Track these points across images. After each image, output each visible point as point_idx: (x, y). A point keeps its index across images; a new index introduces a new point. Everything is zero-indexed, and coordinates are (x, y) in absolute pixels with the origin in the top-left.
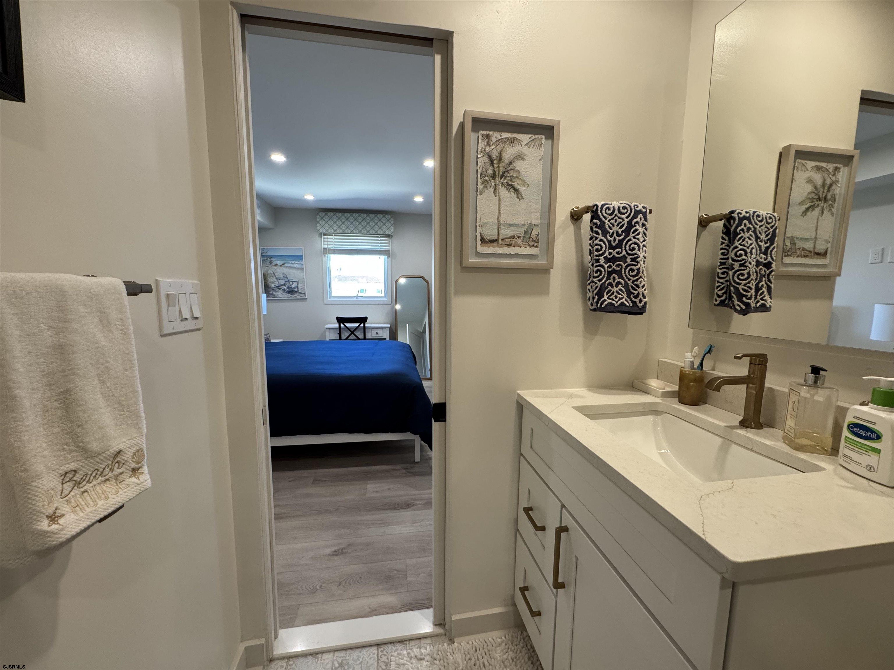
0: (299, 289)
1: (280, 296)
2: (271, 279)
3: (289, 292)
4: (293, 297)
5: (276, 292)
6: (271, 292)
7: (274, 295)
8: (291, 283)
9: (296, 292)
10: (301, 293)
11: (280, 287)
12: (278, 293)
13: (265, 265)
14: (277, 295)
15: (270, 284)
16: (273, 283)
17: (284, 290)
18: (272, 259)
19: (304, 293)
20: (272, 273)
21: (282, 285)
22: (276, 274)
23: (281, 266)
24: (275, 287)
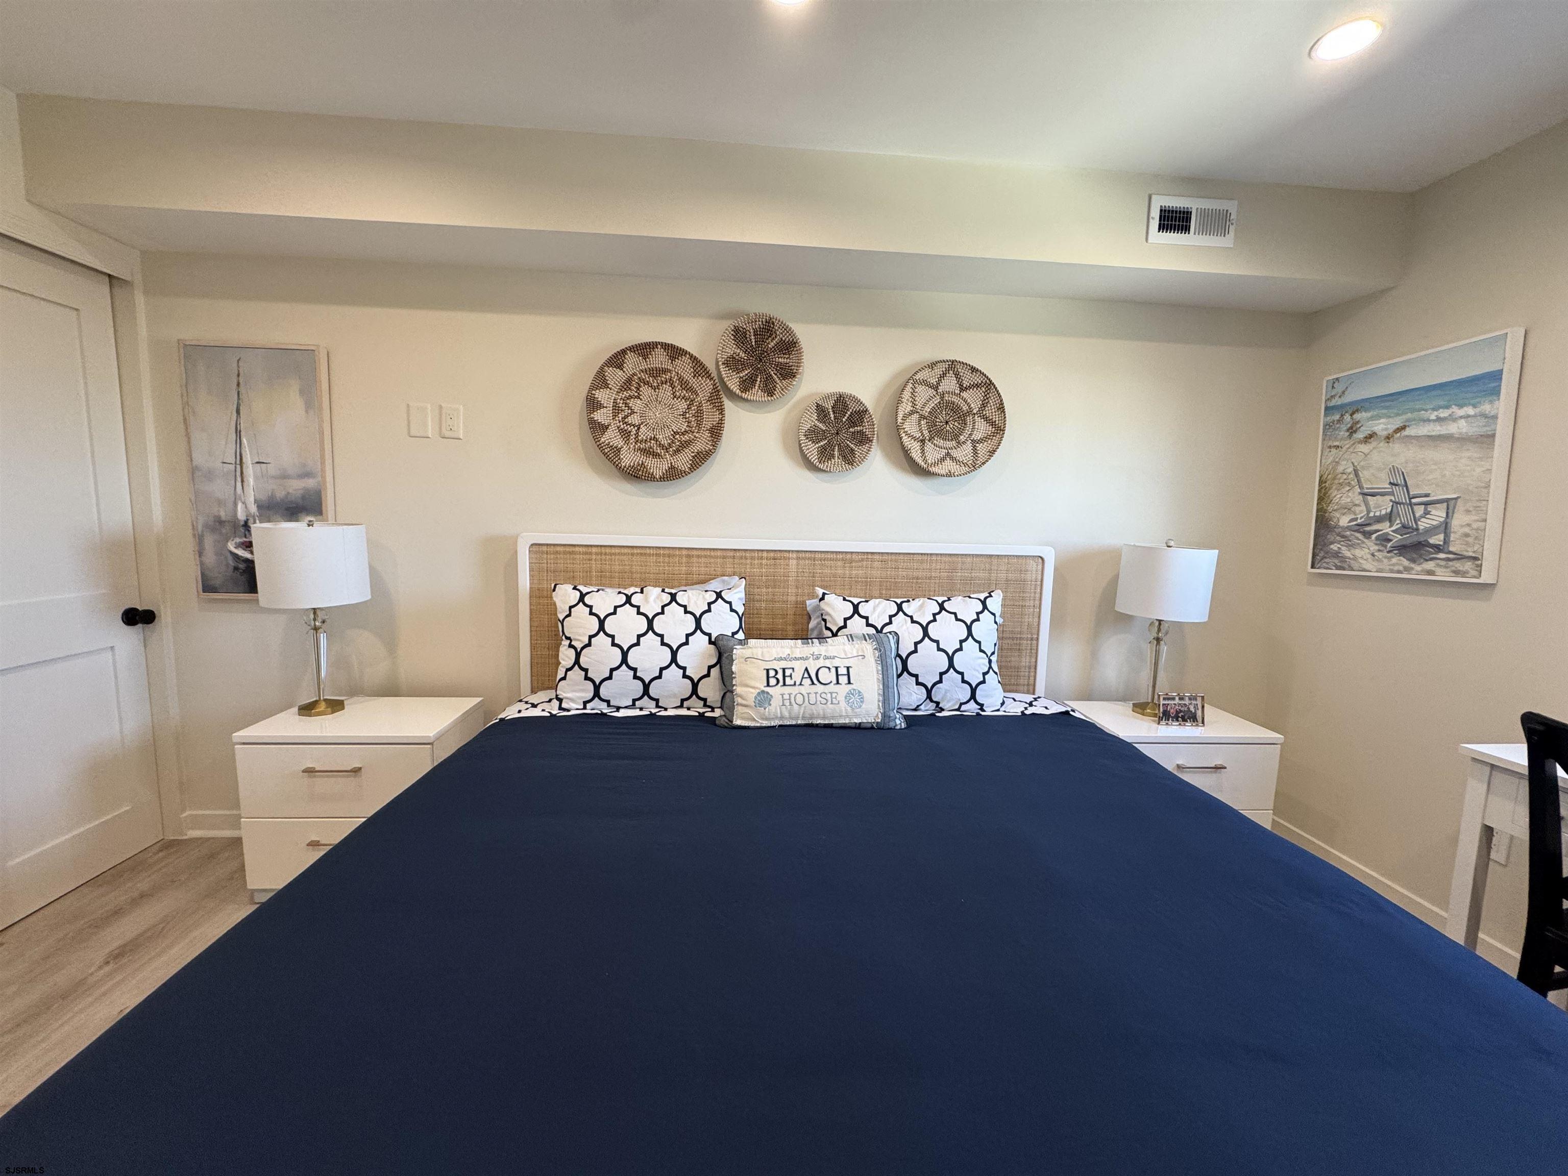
0: (1452, 537)
1: (1367, 566)
2: (1343, 497)
3: (1402, 549)
4: (1418, 571)
5: (1351, 546)
6: (1334, 547)
7: (1343, 559)
8: (1419, 511)
9: (1438, 548)
10: (1460, 557)
11: (1368, 529)
12: (1358, 552)
13: (1330, 443)
14: (1355, 558)
15: (1337, 515)
16: (1348, 509)
17: (1385, 539)
18: (1357, 416)
19: (1476, 559)
20: (1351, 469)
21: (1379, 520)
22: (1364, 475)
23: (1388, 438)
24: (1349, 528)
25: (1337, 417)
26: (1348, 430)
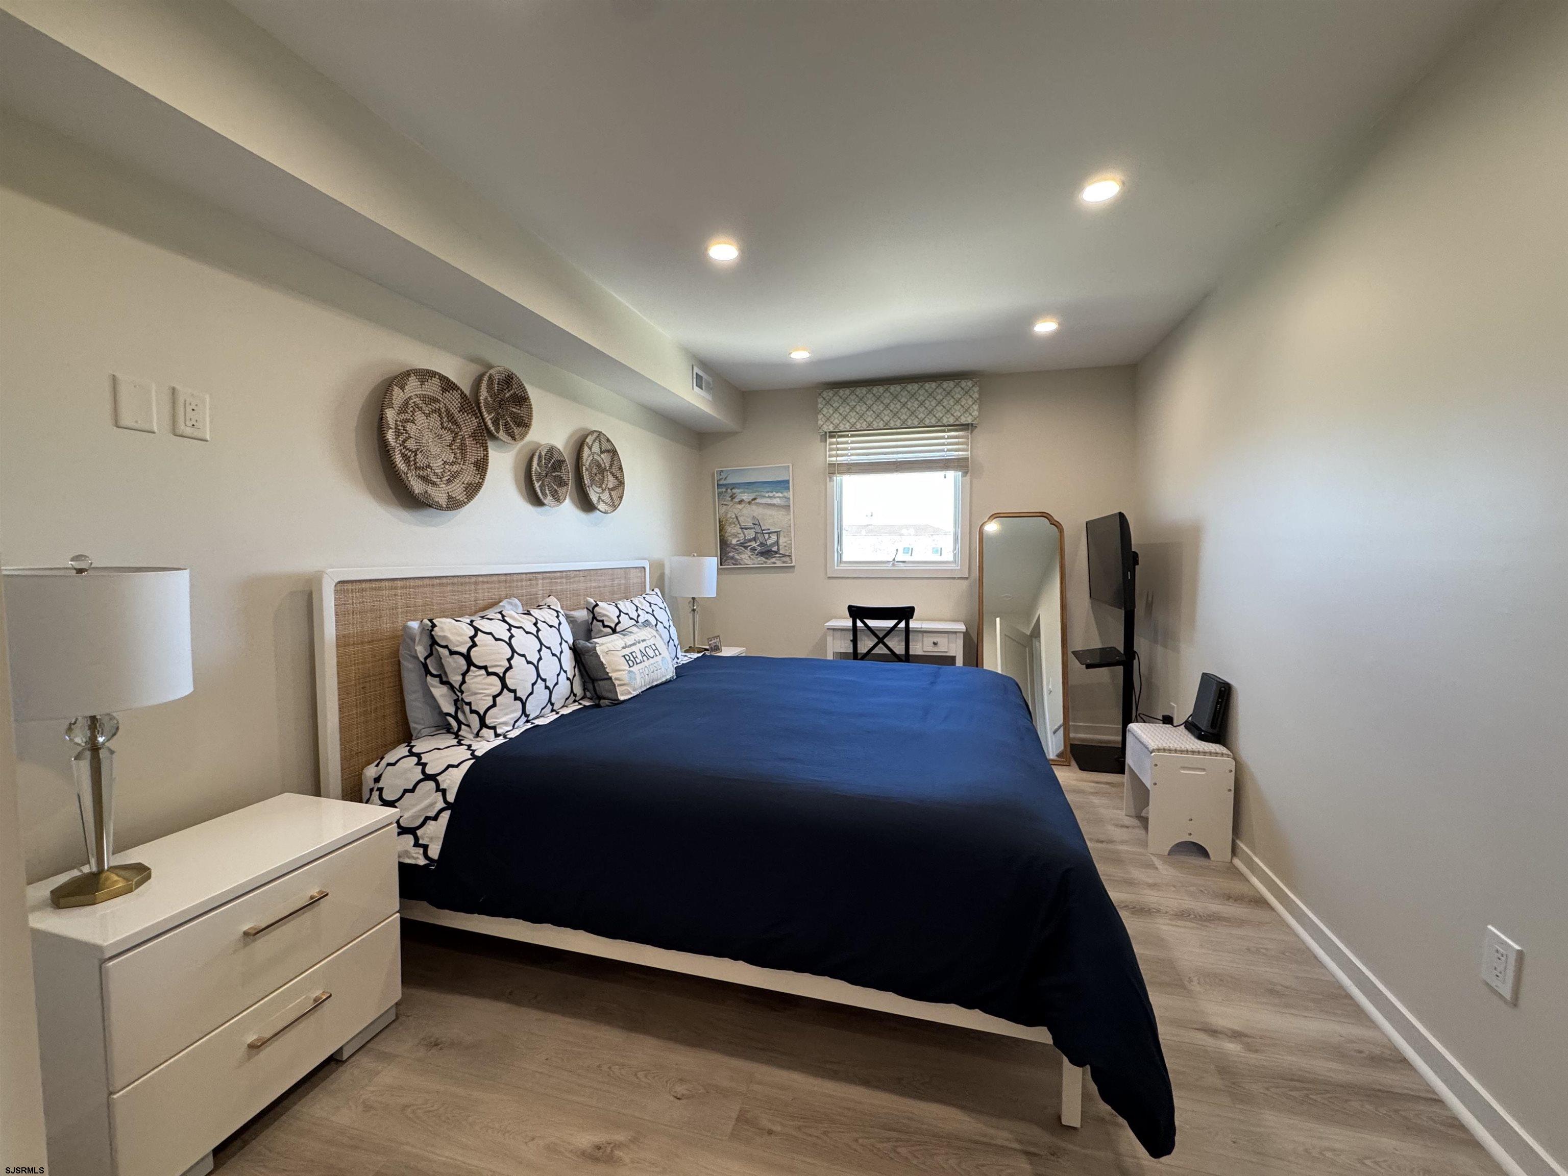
0: (781, 547)
1: (747, 562)
2: (731, 530)
3: (762, 554)
4: (770, 563)
5: (739, 553)
6: (731, 554)
7: (736, 560)
8: (767, 536)
9: (776, 552)
10: (785, 556)
11: (746, 545)
12: (743, 556)
13: (722, 502)
14: (742, 559)
15: (730, 538)
16: (735, 536)
17: (753, 549)
18: (734, 491)
19: (789, 556)
20: (734, 516)
21: (750, 540)
22: (741, 519)
23: (749, 503)
24: (737, 545)
25: (724, 490)
26: (730, 497)
